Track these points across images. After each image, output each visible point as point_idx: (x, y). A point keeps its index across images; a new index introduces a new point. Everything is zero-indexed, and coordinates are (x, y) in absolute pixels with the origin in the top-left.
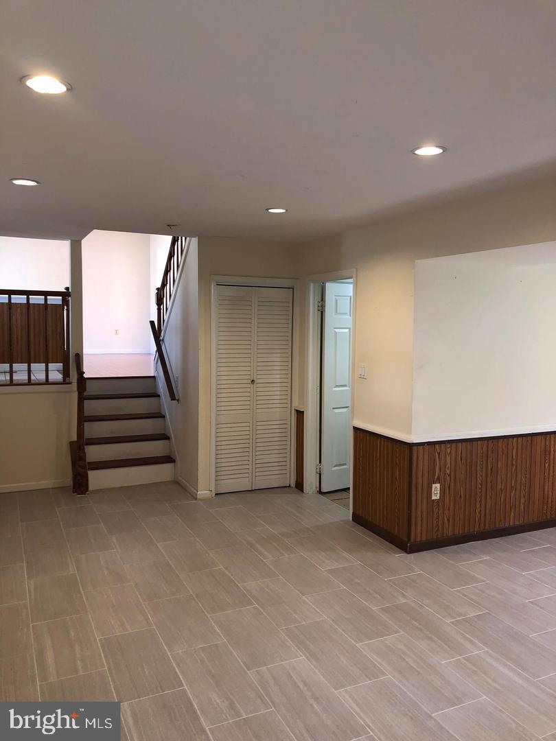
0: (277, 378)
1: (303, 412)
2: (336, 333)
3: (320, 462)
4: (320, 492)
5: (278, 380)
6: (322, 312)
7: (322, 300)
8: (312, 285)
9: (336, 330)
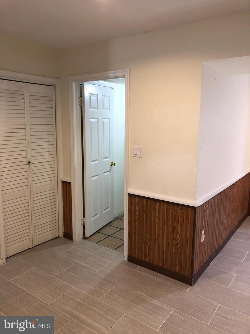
0: (46, 158)
1: (70, 183)
2: (91, 122)
3: (84, 217)
4: (84, 238)
5: (47, 160)
6: (81, 106)
7: (81, 96)
8: (74, 83)
9: (91, 120)
